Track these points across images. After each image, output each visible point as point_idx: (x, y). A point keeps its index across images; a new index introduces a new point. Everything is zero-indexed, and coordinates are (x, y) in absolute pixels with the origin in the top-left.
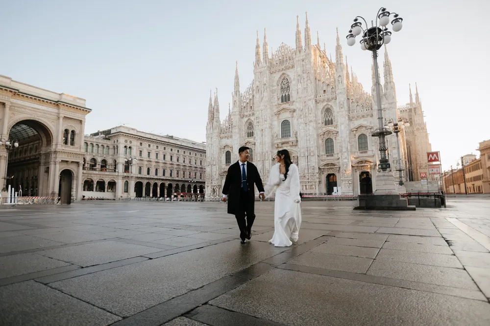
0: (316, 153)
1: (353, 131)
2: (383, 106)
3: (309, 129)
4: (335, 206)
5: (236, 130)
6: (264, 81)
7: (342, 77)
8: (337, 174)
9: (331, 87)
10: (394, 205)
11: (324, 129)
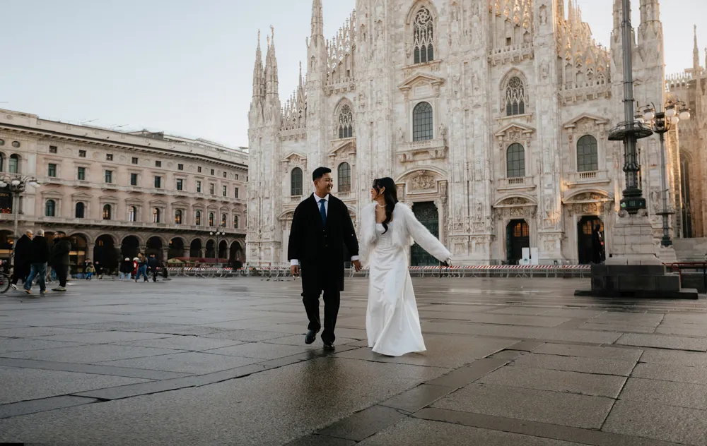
0: (487, 176)
1: (567, 129)
2: (634, 75)
3: (473, 123)
4: (526, 288)
5: (314, 122)
6: (378, 14)
7: (548, 9)
8: (530, 222)
9: (522, 31)
10: (652, 288)
11: (505, 123)
